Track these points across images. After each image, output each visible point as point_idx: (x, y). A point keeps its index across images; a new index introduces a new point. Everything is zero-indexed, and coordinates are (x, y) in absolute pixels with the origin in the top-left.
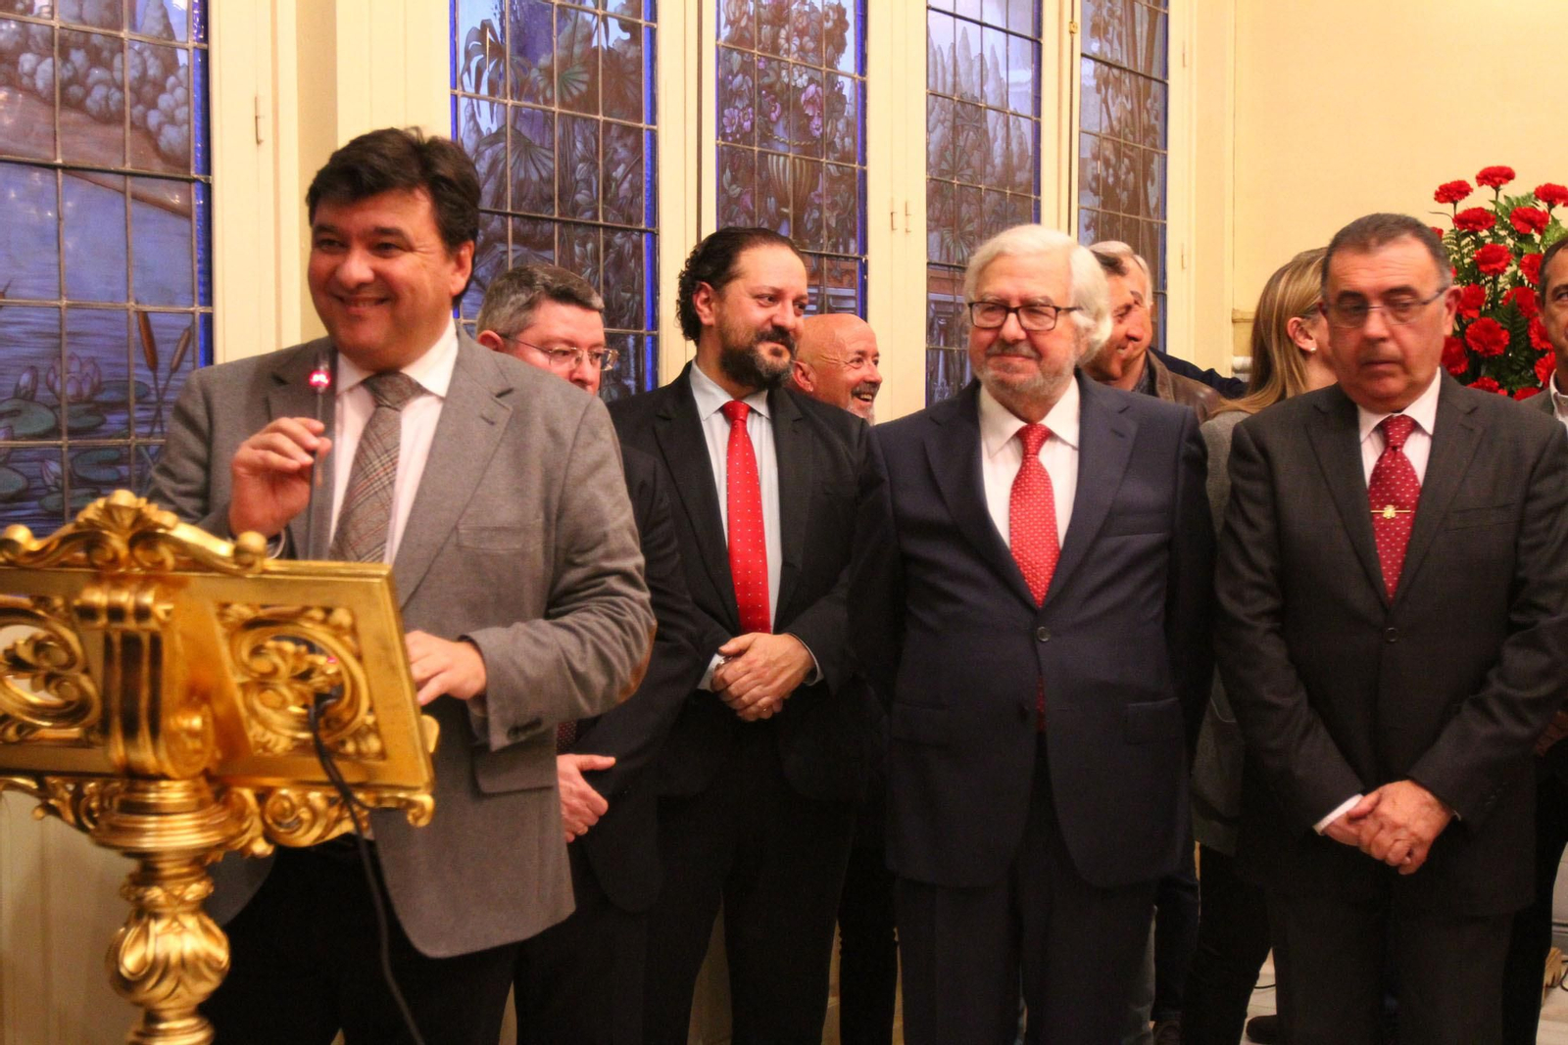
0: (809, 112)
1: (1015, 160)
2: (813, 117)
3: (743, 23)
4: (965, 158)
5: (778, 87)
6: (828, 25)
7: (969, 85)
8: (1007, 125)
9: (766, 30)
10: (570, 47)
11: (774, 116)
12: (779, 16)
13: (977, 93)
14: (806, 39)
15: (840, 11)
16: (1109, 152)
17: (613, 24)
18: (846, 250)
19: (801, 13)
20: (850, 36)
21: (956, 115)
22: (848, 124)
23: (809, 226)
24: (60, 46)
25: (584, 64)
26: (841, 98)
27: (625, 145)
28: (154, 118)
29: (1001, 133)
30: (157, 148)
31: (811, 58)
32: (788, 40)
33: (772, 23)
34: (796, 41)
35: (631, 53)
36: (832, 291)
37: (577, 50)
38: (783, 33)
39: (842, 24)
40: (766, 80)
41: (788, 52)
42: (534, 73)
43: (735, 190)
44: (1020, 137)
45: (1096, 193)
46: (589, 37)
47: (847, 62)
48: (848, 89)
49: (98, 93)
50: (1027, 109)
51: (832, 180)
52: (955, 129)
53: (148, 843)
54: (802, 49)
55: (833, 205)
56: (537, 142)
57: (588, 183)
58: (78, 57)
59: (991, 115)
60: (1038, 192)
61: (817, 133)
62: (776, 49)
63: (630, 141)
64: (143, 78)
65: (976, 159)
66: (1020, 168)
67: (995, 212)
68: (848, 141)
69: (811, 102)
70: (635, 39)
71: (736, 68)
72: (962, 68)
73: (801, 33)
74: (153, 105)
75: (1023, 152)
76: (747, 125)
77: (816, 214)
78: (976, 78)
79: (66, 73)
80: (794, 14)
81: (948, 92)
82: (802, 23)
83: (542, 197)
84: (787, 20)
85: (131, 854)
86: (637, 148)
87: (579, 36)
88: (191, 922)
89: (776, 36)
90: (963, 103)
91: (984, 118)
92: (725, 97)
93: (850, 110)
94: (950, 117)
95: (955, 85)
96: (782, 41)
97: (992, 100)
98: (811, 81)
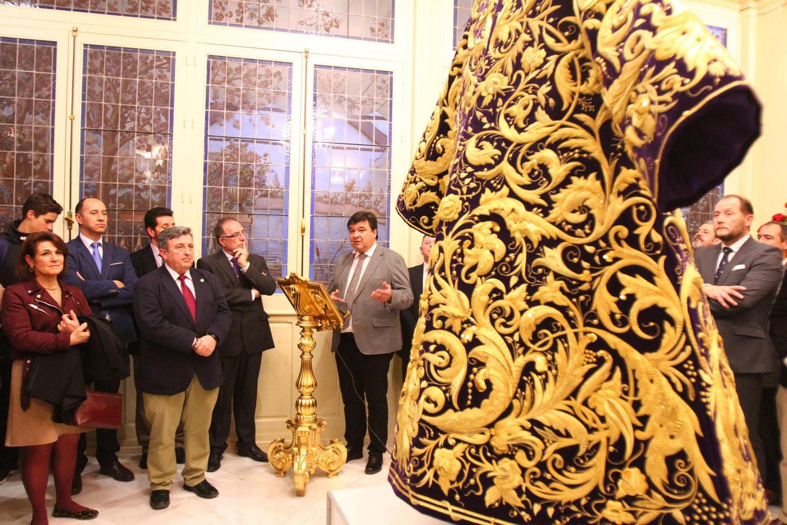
24: (360, 196)
28: (378, 207)
30: (379, 213)
49: (367, 204)
53: (302, 325)
58: (363, 198)
64: (376, 201)
74: (378, 205)
79: (361, 201)
85: (301, 327)
88: (307, 338)
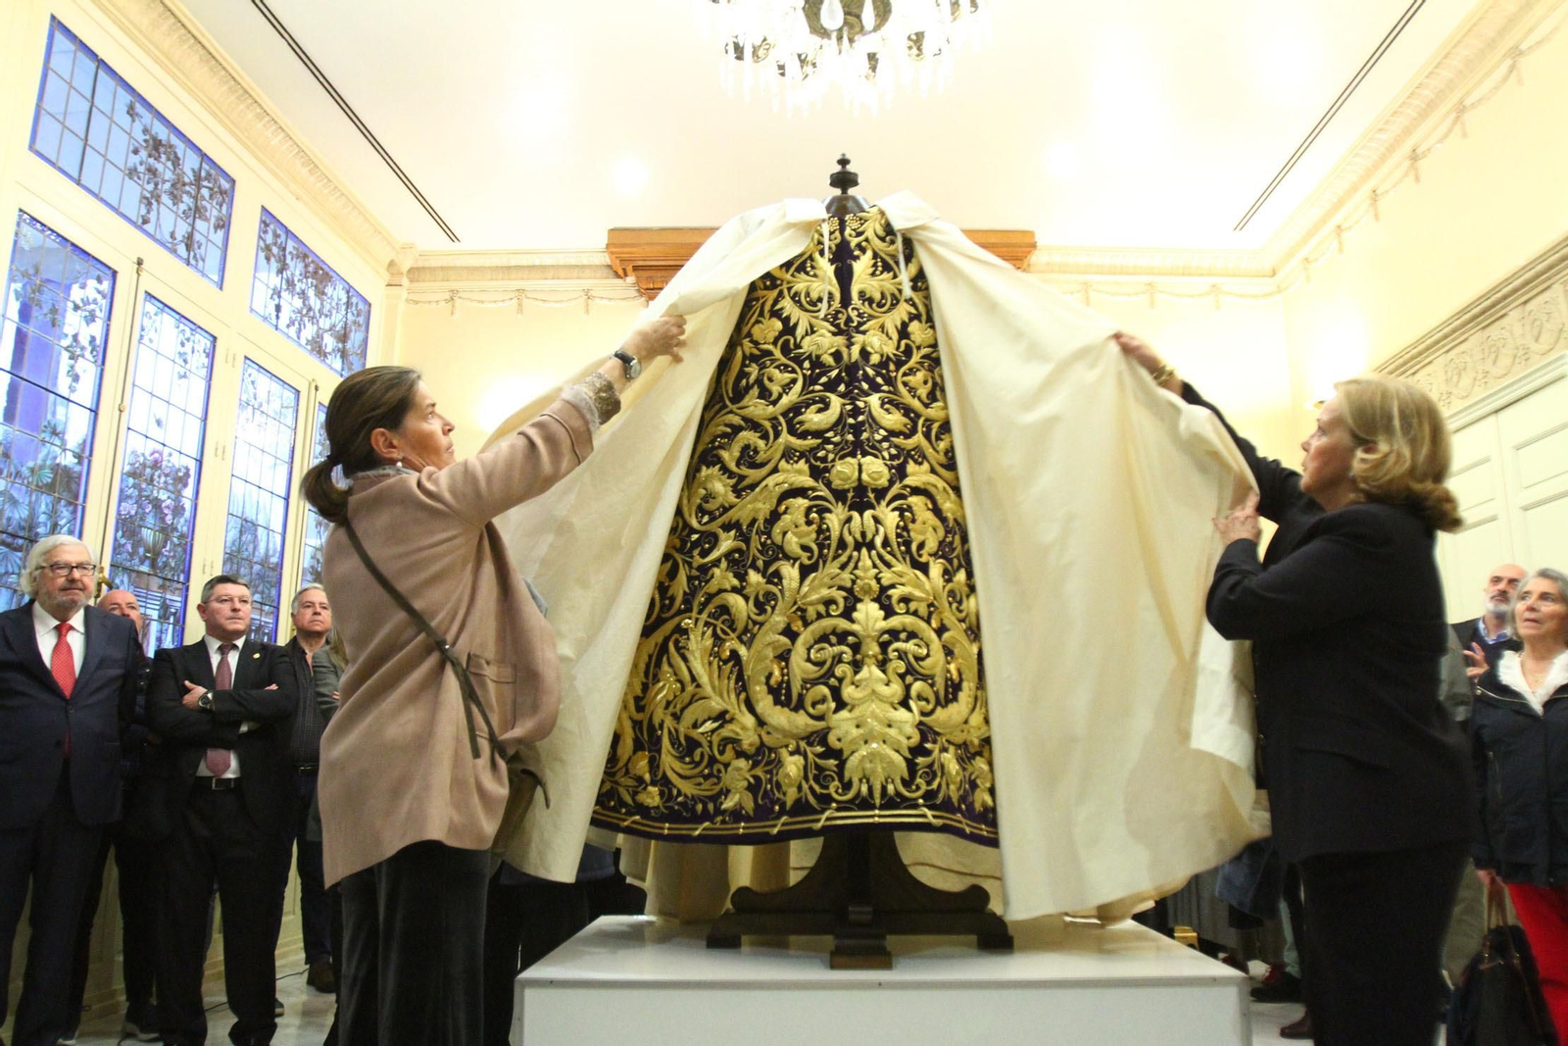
0: (166, 511)
1: (271, 552)
2: (166, 515)
3: (137, 465)
4: (245, 547)
5: (151, 498)
6: (181, 474)
7: (250, 515)
8: (268, 535)
9: (148, 470)
10: (45, 460)
11: (147, 510)
12: (156, 465)
13: (254, 518)
14: (168, 478)
15: (187, 469)
16: (319, 556)
17: (69, 454)
18: (179, 578)
19: (167, 467)
20: (191, 481)
21: (242, 526)
22: (186, 521)
23: (160, 564)
25: (52, 469)
26: (183, 509)
27: (67, 510)
29: (265, 538)
31: (170, 487)
32: (159, 477)
33: (152, 469)
34: (163, 479)
35: (77, 468)
36: (168, 596)
37: (48, 462)
38: (157, 474)
39: (187, 474)
40: (145, 493)
41: (159, 482)
42: (24, 469)
43: (123, 541)
44: (275, 542)
45: (311, 574)
46: (55, 458)
47: (188, 492)
48: (188, 505)
50: (279, 529)
51: (175, 545)
52: (241, 533)
54: (165, 482)
55: (174, 557)
56: (21, 501)
57: (46, 526)
59: (260, 530)
60: (281, 568)
61: (169, 522)
62: (152, 480)
63: (71, 508)
65: (251, 547)
66: (273, 556)
67: (258, 574)
68: (185, 529)
69: (168, 507)
70: (80, 463)
71: (130, 485)
72: (247, 506)
73: (167, 475)
75: (275, 551)
76: (133, 512)
77: (164, 559)
78: (255, 512)
80: (163, 467)
81: (239, 515)
82: (167, 471)
83: (20, 526)
84: (160, 468)
86: (75, 512)
87: (50, 456)
89: (152, 476)
90: (246, 521)
91: (256, 530)
92: (123, 498)
93: (187, 514)
94: (239, 526)
95: (243, 512)
96: (156, 477)
97: (261, 522)
98: (169, 498)
